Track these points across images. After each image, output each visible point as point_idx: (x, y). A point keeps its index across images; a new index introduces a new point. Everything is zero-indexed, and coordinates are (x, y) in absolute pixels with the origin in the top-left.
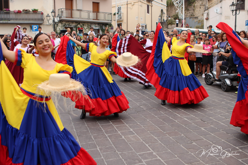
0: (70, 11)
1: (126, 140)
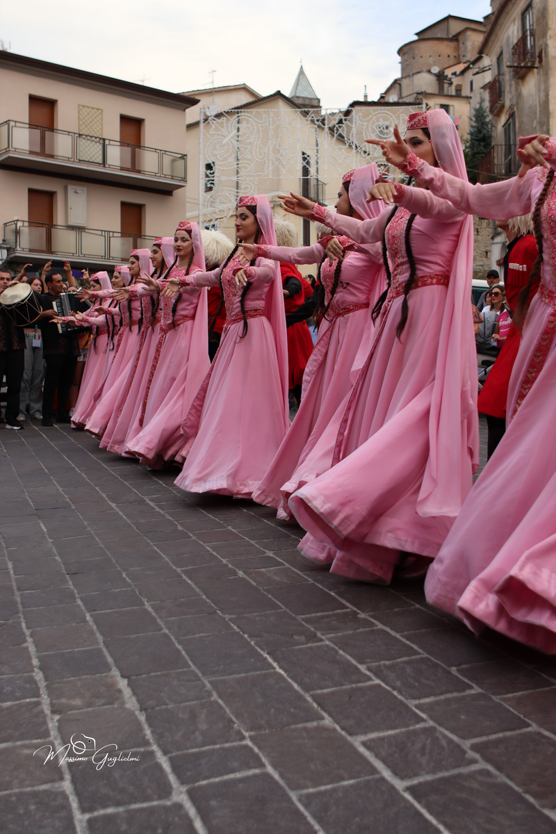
0: (43, 230)
1: (251, 581)
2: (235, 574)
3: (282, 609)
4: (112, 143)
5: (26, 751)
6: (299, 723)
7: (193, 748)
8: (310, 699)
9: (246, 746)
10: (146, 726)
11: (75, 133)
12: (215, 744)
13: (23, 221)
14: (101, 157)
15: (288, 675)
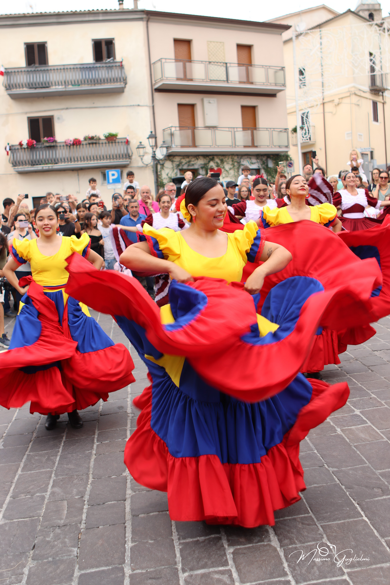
0: (189, 132)
1: (346, 438)
2: (335, 431)
3: (366, 464)
4: (232, 65)
5: (216, 576)
6: (377, 564)
7: (313, 580)
8: (384, 544)
9: (345, 580)
10: (284, 560)
11: (206, 62)
12: (326, 577)
13: (175, 127)
14: (225, 76)
15: (370, 523)
